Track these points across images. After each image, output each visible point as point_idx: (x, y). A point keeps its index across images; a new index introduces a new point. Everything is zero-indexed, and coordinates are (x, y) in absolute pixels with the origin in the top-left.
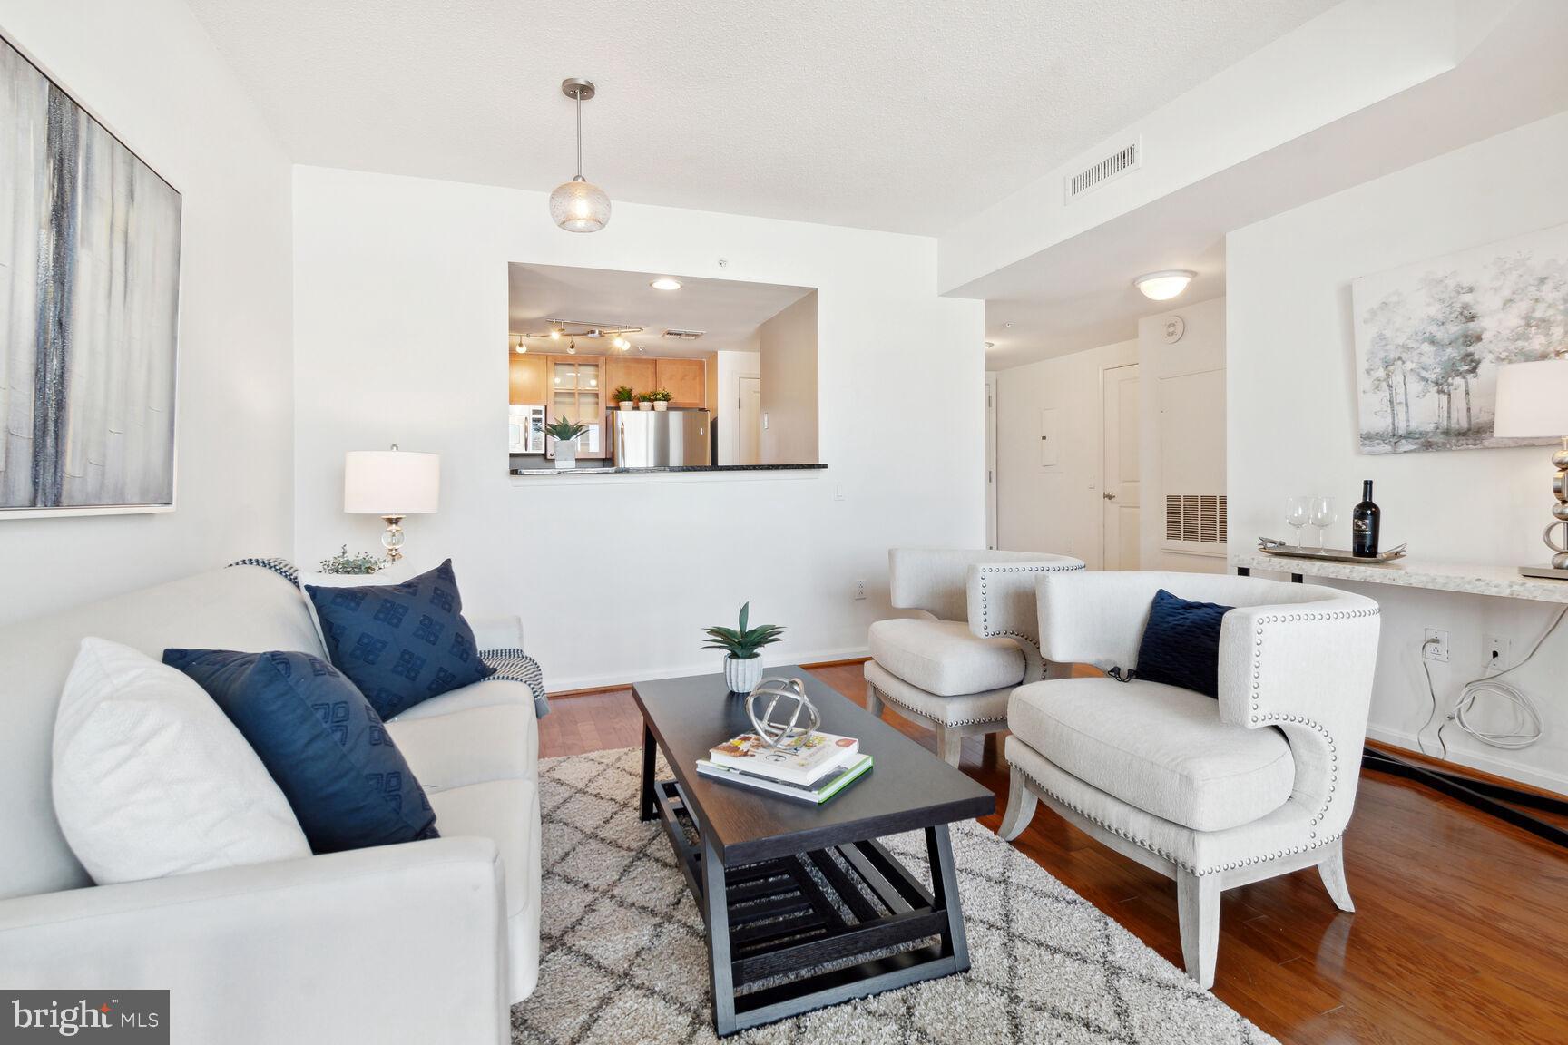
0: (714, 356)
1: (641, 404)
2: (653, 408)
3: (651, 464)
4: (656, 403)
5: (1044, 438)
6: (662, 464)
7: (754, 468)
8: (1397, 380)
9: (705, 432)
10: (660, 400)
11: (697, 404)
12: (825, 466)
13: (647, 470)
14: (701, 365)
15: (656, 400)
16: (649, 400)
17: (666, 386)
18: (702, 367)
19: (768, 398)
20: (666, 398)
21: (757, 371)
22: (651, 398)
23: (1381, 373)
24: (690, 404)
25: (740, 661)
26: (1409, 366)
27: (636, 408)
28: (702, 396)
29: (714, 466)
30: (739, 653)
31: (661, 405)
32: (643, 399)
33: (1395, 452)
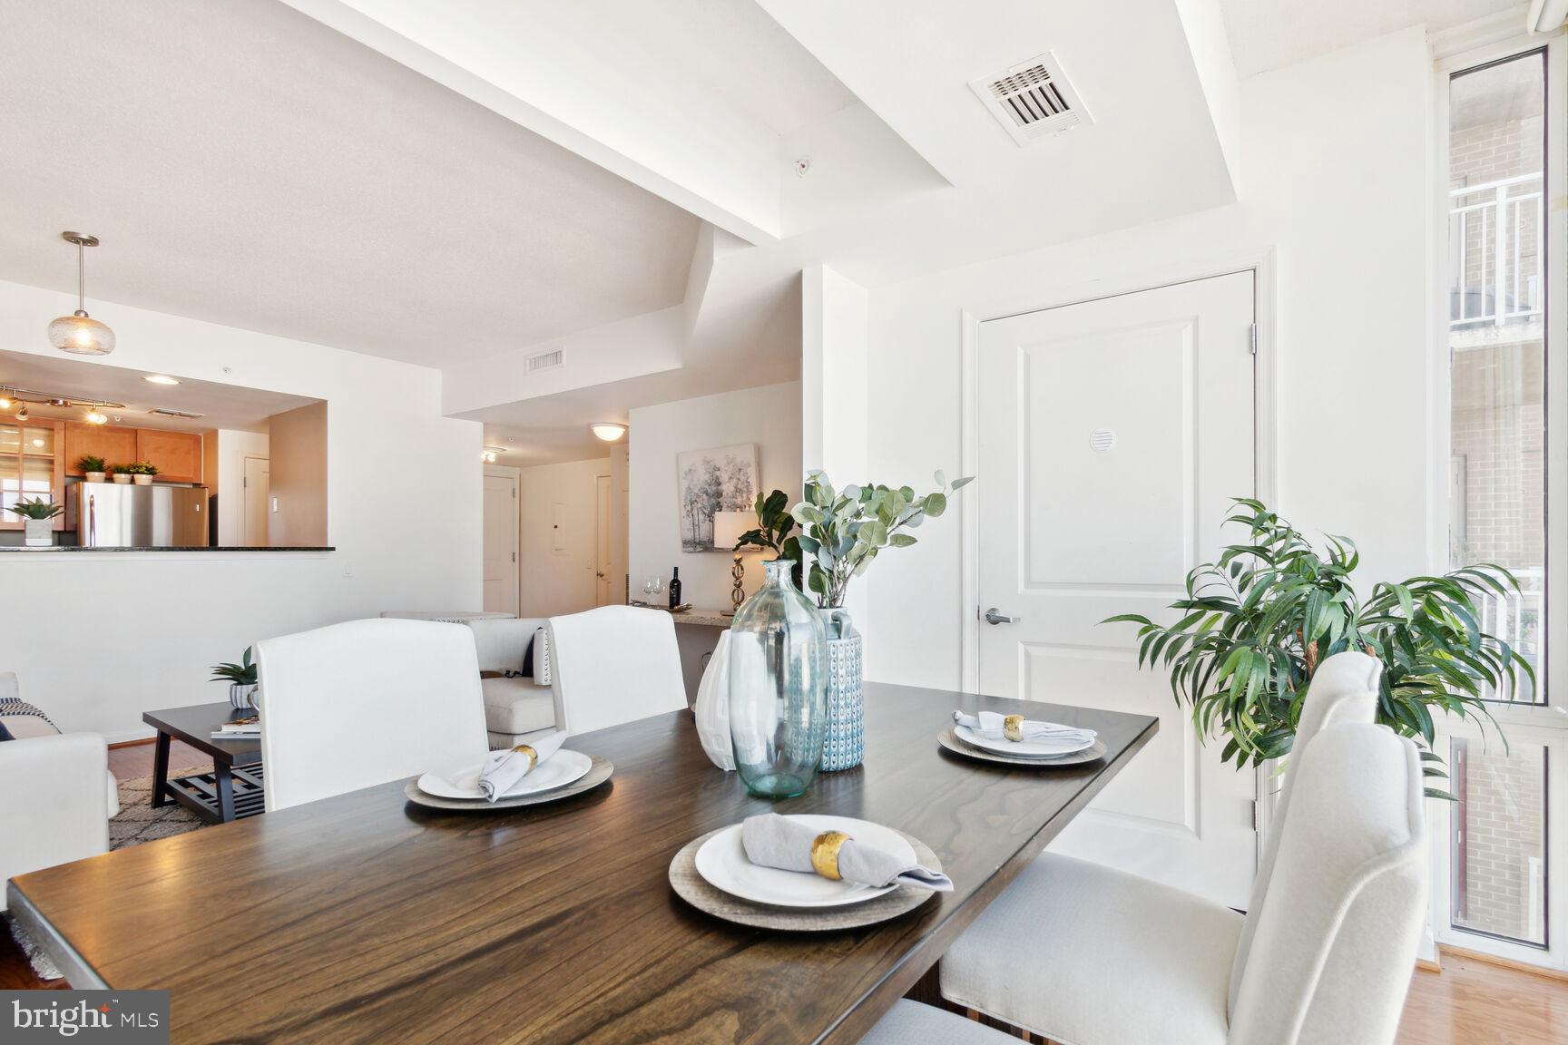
0: (212, 435)
1: (116, 476)
2: (132, 481)
3: (127, 543)
4: (136, 476)
5: (556, 527)
6: (143, 540)
7: (261, 549)
8: (695, 512)
9: (202, 509)
10: (143, 473)
11: (192, 478)
12: (333, 549)
13: (122, 549)
14: (197, 440)
15: (138, 473)
16: (127, 472)
17: (148, 458)
18: (200, 443)
19: (277, 479)
20: (151, 471)
21: (265, 452)
22: (132, 470)
23: (689, 508)
24: (182, 478)
25: (244, 686)
26: (699, 505)
27: (109, 480)
28: (198, 470)
29: (213, 545)
30: (242, 680)
31: (143, 479)
32: (120, 470)
33: (695, 552)
